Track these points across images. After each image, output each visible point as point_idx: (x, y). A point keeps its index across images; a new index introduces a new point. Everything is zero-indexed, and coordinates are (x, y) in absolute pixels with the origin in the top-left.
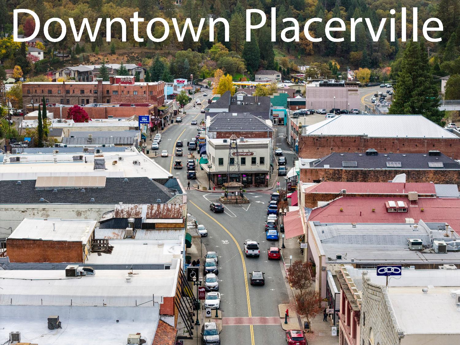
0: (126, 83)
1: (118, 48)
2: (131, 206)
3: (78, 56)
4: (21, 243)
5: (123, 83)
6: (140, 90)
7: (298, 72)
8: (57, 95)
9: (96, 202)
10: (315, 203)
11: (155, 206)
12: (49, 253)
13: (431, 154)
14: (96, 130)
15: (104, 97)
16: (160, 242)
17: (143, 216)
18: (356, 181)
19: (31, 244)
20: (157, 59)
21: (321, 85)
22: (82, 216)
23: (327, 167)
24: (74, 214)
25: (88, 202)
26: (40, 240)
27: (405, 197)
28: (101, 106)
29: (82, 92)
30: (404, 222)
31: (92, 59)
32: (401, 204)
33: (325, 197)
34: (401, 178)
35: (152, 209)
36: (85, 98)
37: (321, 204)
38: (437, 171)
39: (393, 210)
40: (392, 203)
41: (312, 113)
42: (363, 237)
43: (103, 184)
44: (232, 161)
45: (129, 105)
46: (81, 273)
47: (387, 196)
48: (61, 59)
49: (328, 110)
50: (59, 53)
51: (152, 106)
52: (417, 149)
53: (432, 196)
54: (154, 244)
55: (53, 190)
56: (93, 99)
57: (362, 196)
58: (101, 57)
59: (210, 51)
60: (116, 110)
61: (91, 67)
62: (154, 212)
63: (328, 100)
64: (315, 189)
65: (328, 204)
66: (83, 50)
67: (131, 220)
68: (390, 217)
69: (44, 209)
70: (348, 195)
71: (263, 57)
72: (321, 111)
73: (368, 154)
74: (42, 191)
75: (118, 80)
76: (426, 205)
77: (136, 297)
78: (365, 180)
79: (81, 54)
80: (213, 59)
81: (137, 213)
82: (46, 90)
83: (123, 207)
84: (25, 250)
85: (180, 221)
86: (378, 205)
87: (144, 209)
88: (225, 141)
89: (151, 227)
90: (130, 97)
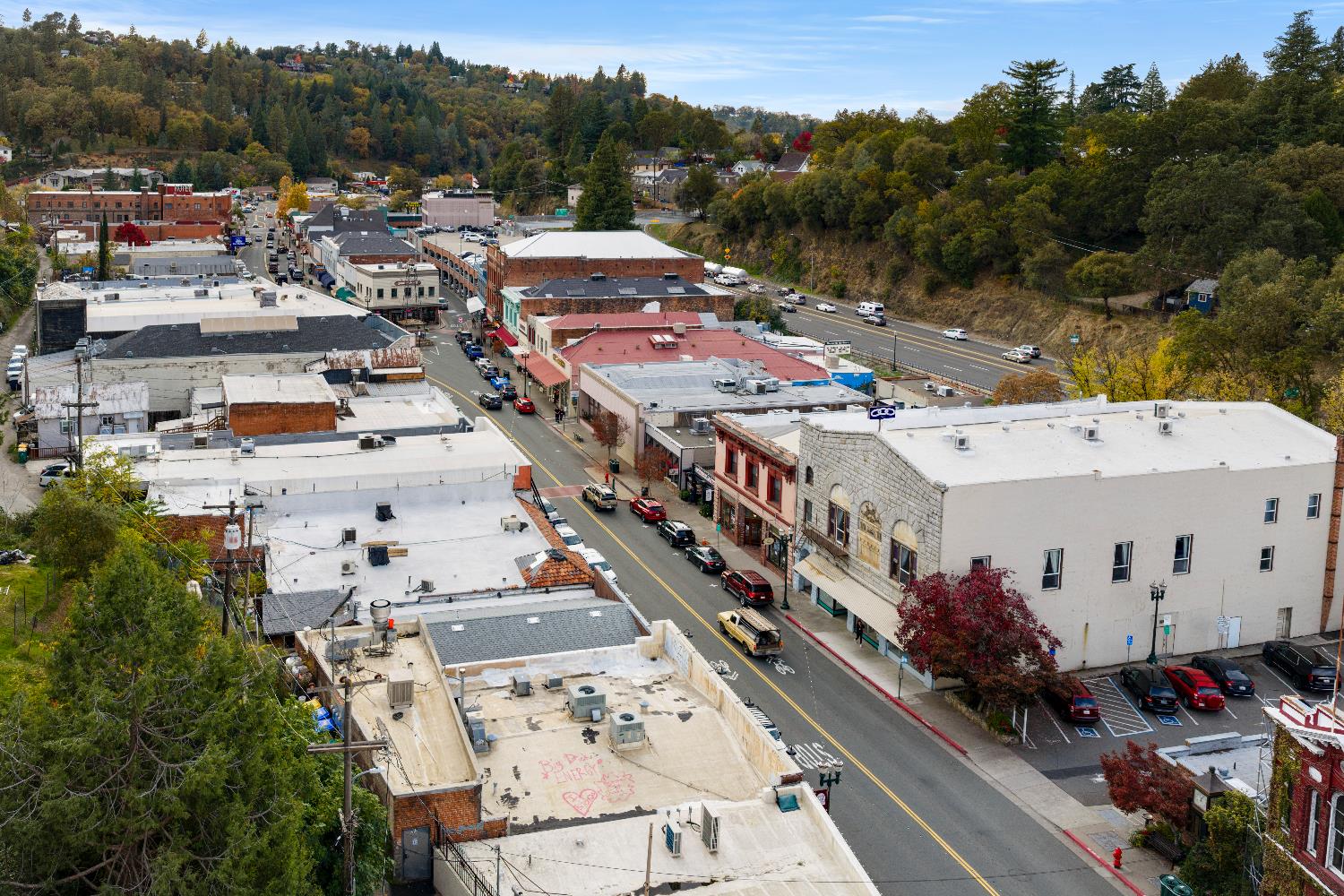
0: (182, 193)
1: (118, 147)
2: (350, 353)
3: (62, 157)
4: (250, 408)
5: (178, 193)
6: (204, 202)
7: (354, 180)
8: (80, 209)
9: (292, 350)
10: (563, 342)
11: (380, 351)
12: (290, 420)
13: (667, 277)
14: (170, 256)
15: (150, 212)
16: (407, 398)
17: (368, 365)
18: (588, 312)
19: (264, 409)
20: (182, 162)
21: (445, 196)
22: (276, 369)
23: (549, 296)
24: (264, 367)
25: (281, 351)
26: (278, 403)
27: (670, 330)
28: (151, 224)
29: (119, 205)
30: (678, 360)
31: (83, 161)
32: (669, 338)
33: (575, 333)
34: (653, 308)
35: (377, 357)
36: (123, 214)
37: (571, 341)
38: (680, 298)
39: (660, 347)
40: (657, 338)
41: (438, 231)
42: (661, 379)
43: (295, 327)
44: (394, 293)
45: (193, 223)
46: (379, 442)
47: (649, 329)
48: (38, 161)
49: (456, 228)
50: (33, 152)
51: (223, 224)
52: (645, 271)
53: (699, 327)
54: (398, 401)
55: (226, 336)
56: (134, 214)
57: (619, 330)
58: (96, 159)
59: (245, 151)
60: (175, 229)
61: (88, 172)
62: (380, 359)
63: (455, 214)
64: (561, 324)
65: (579, 343)
66: (68, 149)
67: (356, 371)
68: (660, 355)
69: (221, 363)
70: (603, 330)
71: (313, 161)
72: (449, 228)
73: (594, 279)
74: (211, 338)
75: (171, 190)
76: (696, 339)
77: (481, 469)
78: (598, 311)
79: (67, 155)
80: (250, 163)
81: (360, 363)
82: (65, 202)
83: (337, 355)
84: (256, 419)
85: (419, 370)
86: (640, 340)
87: (366, 356)
88: (381, 268)
89: (381, 379)
90: (189, 211)
